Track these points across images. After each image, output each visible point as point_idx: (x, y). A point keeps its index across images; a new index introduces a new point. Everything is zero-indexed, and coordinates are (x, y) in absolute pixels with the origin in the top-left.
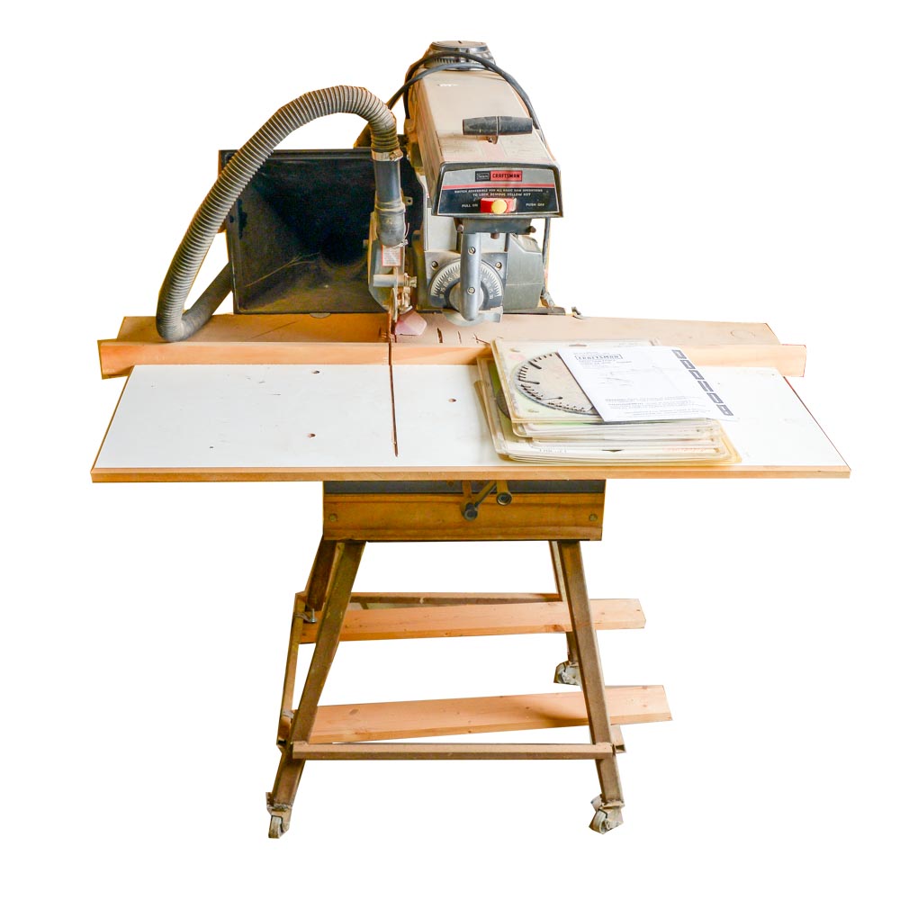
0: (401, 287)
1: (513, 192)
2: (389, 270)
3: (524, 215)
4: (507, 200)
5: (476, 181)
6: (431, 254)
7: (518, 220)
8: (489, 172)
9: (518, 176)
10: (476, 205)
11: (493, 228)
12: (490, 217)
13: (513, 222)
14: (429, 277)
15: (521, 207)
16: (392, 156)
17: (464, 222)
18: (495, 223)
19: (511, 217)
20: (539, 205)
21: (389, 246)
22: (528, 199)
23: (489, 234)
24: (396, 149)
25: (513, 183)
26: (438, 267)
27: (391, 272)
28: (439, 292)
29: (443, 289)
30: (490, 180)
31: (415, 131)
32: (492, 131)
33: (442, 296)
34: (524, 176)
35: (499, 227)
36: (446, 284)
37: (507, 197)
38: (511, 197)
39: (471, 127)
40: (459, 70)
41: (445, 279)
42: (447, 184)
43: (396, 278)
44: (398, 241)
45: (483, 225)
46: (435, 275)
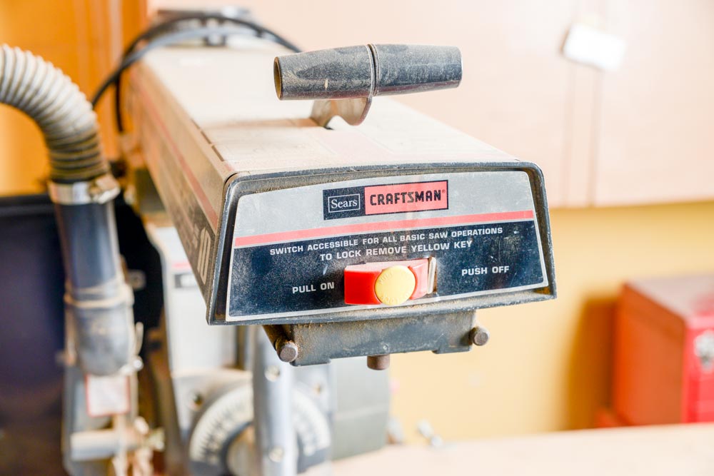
0: (131, 453)
1: (426, 242)
2: (104, 421)
3: (458, 301)
4: (415, 263)
5: (328, 216)
6: (187, 380)
7: (441, 315)
8: (361, 190)
9: (438, 196)
10: (331, 285)
11: (376, 342)
12: (367, 315)
13: (426, 321)
14: (185, 422)
15: (452, 282)
16: (94, 191)
17: (297, 333)
18: (381, 330)
19: (425, 309)
20: (497, 270)
21: (100, 373)
22: (466, 258)
23: (364, 359)
24: (102, 174)
25: (426, 217)
26: (203, 403)
27: (109, 425)
28: (208, 452)
29: (215, 447)
30: (362, 213)
32: (357, 82)
33: (214, 460)
34: (454, 194)
35: (391, 338)
36: (221, 436)
37: (410, 256)
38: (420, 256)
39: (300, 74)
40: (207, 43)
41: (219, 426)
42: (247, 233)
43: (120, 438)
44: (120, 363)
45: (350, 338)
46: (196, 418)
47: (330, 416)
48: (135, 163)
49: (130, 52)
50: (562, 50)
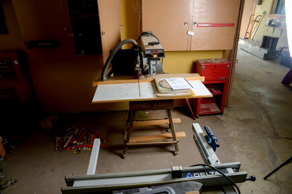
4: (156, 55)
5: (151, 52)
6: (144, 65)
10: (151, 56)
13: (157, 58)
14: (144, 68)
15: (158, 56)
16: (137, 49)
17: (149, 59)
20: (161, 56)
21: (137, 64)
23: (153, 61)
25: (157, 52)
26: (145, 67)
28: (146, 71)
30: (153, 52)
31: (141, 46)
32: (153, 44)
35: (155, 59)
39: (149, 44)
40: (147, 36)
41: (147, 69)
42: (146, 53)
43: (139, 69)
44: (139, 63)
45: (152, 59)
46: (145, 68)
47: (156, 69)
48: (140, 47)
49: (140, 36)
50: (187, 33)
